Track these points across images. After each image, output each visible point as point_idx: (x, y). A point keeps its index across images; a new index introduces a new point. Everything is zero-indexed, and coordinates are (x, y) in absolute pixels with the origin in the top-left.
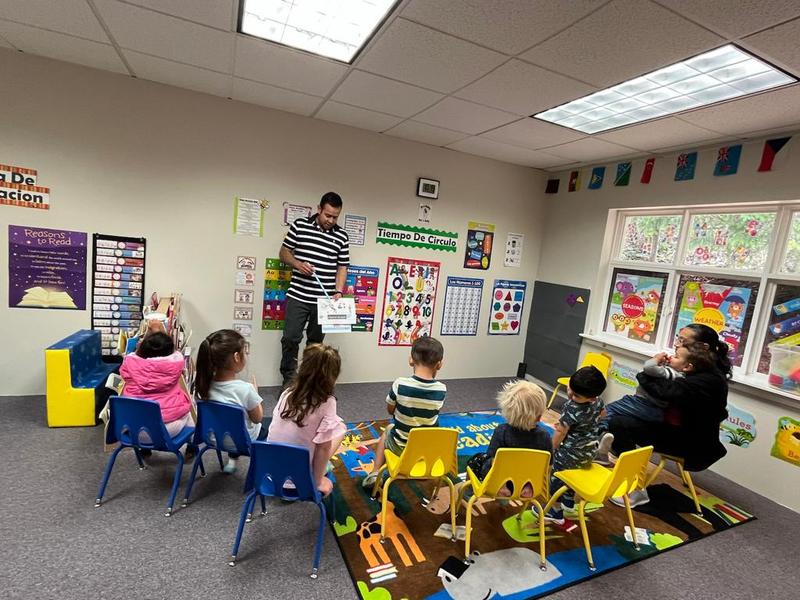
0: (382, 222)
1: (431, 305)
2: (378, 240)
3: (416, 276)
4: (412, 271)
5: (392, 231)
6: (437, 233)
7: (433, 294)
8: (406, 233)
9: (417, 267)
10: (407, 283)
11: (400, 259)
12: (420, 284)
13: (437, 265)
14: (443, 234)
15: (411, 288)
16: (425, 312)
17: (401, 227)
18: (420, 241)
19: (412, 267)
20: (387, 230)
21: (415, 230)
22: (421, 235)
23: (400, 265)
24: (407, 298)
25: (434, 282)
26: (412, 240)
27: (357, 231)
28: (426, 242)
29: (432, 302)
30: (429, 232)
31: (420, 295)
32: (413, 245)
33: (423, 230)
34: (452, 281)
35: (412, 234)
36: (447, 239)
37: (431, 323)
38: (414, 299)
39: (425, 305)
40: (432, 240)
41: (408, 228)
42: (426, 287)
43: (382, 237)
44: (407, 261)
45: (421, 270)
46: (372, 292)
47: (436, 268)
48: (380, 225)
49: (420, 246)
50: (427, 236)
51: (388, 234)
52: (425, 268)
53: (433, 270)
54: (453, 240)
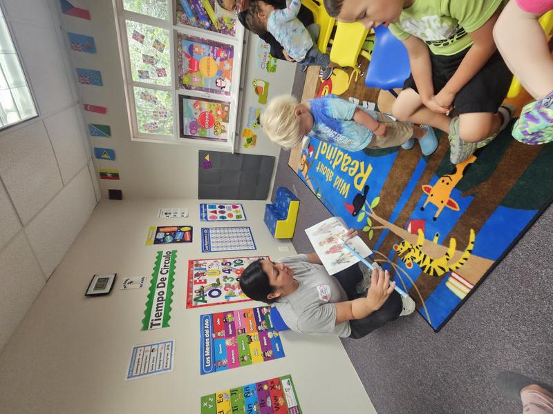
0: (142, 325)
1: (232, 261)
2: (165, 325)
3: (205, 278)
4: (200, 282)
5: (154, 311)
6: (156, 269)
7: (221, 261)
8: (156, 296)
9: (196, 278)
10: (214, 285)
11: (188, 296)
12: (214, 273)
13: (191, 262)
14: (158, 263)
15: (218, 280)
16: (239, 264)
17: (149, 304)
18: (166, 282)
19: (196, 283)
20: (153, 317)
21: (152, 289)
22: (159, 281)
23: (194, 295)
24: (228, 281)
25: (209, 263)
26: (165, 290)
27: (154, 354)
28: (167, 276)
29: (228, 261)
30: (155, 275)
31: (223, 271)
32: (171, 286)
33: (153, 282)
34: (206, 248)
35: (158, 291)
36: (163, 259)
37: (248, 258)
38: (228, 275)
39: (233, 266)
40: (164, 271)
41: (151, 296)
42: (215, 268)
43: (161, 322)
44: (190, 290)
45: (197, 275)
46: (229, 316)
47: (195, 263)
48: (145, 328)
49: (171, 280)
50: (160, 276)
51: (158, 316)
52: (195, 272)
53: (197, 265)
54: (164, 254)
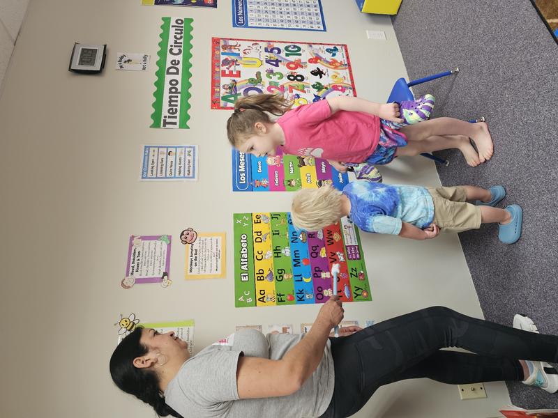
0: (152, 122)
1: (282, 47)
2: (184, 125)
3: (238, 68)
4: (231, 74)
5: (166, 107)
6: (163, 44)
7: (264, 45)
8: (167, 86)
9: (224, 68)
10: (251, 81)
11: (213, 92)
12: (251, 62)
13: (216, 42)
14: (164, 36)
15: (258, 74)
16: (294, 53)
17: (159, 94)
18: (180, 67)
19: (224, 74)
20: (165, 112)
21: (160, 74)
22: (169, 65)
23: (223, 92)
24: (275, 79)
25: (244, 45)
26: (179, 78)
27: (171, 158)
28: (180, 58)
29: (276, 45)
30: (162, 54)
31: (268, 62)
32: (187, 75)
33: (161, 63)
34: (240, 20)
35: (168, 78)
36: (172, 31)
37: (310, 45)
38: (275, 69)
39: (283, 55)
40: (176, 50)
41: (159, 84)
42: (253, 54)
43: (177, 121)
44: (215, 83)
45: (226, 62)
47: (222, 43)
48: (156, 125)
49: (187, 66)
50: (170, 58)
51: (172, 112)
52: (223, 58)
53: (225, 47)
54: (173, 23)
